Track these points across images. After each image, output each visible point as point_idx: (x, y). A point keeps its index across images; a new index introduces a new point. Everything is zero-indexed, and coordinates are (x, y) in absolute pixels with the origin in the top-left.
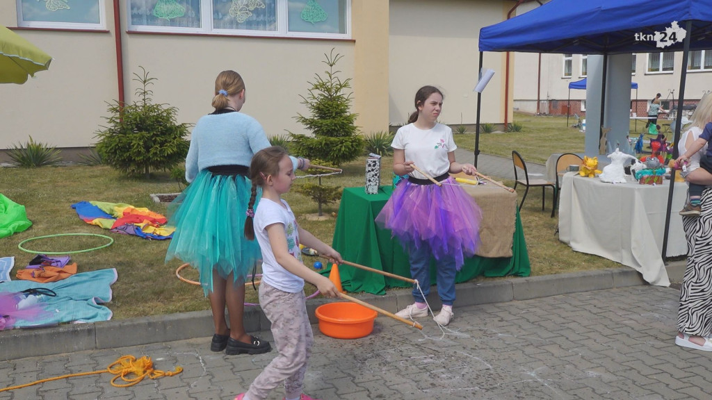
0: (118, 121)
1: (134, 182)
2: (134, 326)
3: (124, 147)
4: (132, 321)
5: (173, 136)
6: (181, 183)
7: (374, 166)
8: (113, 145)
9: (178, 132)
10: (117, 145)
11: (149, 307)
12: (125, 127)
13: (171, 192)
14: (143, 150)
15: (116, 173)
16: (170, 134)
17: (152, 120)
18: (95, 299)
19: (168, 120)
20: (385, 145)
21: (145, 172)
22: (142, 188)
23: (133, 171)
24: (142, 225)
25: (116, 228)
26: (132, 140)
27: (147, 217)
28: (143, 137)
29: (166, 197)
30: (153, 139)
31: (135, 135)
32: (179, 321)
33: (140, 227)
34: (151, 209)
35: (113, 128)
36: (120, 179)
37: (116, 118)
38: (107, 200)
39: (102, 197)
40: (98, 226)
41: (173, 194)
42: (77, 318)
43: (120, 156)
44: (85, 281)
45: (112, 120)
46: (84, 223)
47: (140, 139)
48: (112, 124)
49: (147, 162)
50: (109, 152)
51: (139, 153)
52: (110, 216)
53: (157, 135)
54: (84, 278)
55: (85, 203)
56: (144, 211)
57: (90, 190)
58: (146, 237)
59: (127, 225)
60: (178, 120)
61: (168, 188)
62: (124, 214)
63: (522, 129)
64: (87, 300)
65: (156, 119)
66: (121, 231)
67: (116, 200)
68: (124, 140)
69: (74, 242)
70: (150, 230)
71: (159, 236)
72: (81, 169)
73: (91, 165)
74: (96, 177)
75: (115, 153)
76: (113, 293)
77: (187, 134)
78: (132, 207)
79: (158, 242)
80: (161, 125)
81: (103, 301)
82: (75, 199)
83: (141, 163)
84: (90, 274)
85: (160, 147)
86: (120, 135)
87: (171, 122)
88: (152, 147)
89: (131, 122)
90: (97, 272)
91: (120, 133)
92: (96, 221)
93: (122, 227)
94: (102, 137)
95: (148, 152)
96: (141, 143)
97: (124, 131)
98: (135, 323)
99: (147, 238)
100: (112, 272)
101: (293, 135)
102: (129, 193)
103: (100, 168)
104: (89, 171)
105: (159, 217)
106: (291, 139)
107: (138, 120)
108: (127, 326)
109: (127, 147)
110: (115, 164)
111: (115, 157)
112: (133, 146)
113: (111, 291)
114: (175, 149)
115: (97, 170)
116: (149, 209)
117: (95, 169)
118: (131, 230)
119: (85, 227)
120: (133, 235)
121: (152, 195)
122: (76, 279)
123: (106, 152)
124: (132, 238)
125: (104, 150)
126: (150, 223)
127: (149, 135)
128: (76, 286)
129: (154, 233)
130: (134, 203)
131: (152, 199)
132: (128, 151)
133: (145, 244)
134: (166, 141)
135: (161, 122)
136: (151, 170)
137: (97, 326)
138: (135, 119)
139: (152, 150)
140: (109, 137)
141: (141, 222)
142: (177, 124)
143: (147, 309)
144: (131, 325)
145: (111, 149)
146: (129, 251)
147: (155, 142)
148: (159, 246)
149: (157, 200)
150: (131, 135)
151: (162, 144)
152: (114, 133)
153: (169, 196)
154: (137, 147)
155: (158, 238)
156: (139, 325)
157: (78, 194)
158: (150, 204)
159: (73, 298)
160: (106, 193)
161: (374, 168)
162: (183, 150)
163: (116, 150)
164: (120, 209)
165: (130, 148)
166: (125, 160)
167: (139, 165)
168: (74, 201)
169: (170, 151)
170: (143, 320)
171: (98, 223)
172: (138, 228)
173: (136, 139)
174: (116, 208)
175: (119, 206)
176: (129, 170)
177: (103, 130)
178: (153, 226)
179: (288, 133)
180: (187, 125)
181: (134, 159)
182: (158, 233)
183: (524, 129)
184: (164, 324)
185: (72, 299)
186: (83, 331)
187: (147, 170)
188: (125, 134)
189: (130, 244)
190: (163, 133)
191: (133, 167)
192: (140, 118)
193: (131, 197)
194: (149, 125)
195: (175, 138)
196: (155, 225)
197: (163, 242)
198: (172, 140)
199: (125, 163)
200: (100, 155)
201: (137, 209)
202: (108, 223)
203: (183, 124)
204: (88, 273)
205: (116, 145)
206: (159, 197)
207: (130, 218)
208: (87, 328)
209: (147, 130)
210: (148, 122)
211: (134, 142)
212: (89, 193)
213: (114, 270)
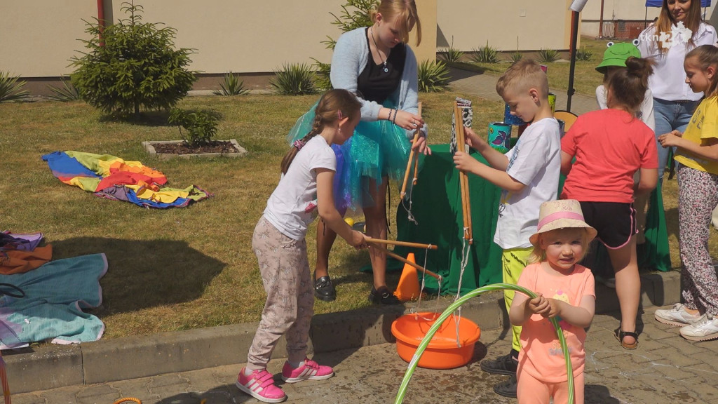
0: (98, 45)
1: (120, 125)
2: (137, 350)
3: (107, 80)
4: (134, 342)
5: (170, 66)
6: (181, 127)
7: (466, 116)
8: (93, 77)
9: (177, 62)
10: (99, 76)
11: (155, 315)
12: (108, 53)
13: (168, 138)
14: (131, 83)
15: (98, 113)
16: (165, 63)
17: (143, 44)
18: (80, 303)
19: (163, 45)
20: (432, 77)
21: (134, 112)
22: (132, 131)
23: (119, 110)
24: (136, 188)
25: (102, 191)
26: (118, 70)
27: (141, 175)
28: (132, 66)
29: (162, 145)
30: (145, 69)
31: (121, 64)
32: (201, 342)
33: (133, 190)
34: (146, 163)
35: (93, 54)
36: (104, 119)
37: (97, 41)
38: (87, 149)
39: (80, 145)
40: (78, 187)
41: (172, 142)
42: (55, 335)
43: (102, 91)
44: (64, 273)
45: (91, 44)
46: (58, 183)
47: (128, 69)
48: (92, 49)
49: (138, 99)
50: (88, 86)
51: (127, 88)
52: (93, 173)
53: (151, 65)
54: (63, 268)
55: (60, 153)
56: (136, 166)
57: (65, 135)
58: (141, 204)
59: (116, 187)
60: (176, 44)
61: (164, 133)
62: (111, 170)
63: (591, 58)
64: (67, 304)
65: (148, 44)
66: (108, 196)
67: (98, 149)
68: (107, 70)
69: (46, 211)
70: (148, 194)
71: (160, 203)
72: (52, 106)
73: (65, 101)
74: (72, 116)
75: (96, 87)
76: (103, 290)
77: (188, 63)
78: (121, 160)
79: (159, 212)
80: (154, 51)
81: (90, 306)
82: (47, 147)
83: (130, 100)
84: (71, 262)
85: (153, 79)
86: (102, 63)
87: (168, 48)
88: (143, 79)
89: (115, 46)
90: (80, 259)
91: (101, 61)
92: (75, 181)
93: (110, 189)
94: (79, 66)
95: (138, 85)
96: (130, 75)
97: (106, 59)
98: (139, 345)
99: (143, 206)
100: (100, 258)
101: (321, 65)
102: (115, 140)
103: (76, 104)
104: (62, 109)
105: (156, 175)
106: (314, 69)
107: (125, 44)
108: (128, 350)
109: (110, 80)
110: (96, 102)
111: (96, 92)
112: (119, 78)
113: (100, 288)
114: (173, 83)
115: (73, 107)
116: (143, 163)
117: (70, 105)
118: (121, 194)
119: (61, 188)
120: (124, 201)
121: (145, 143)
122: (51, 269)
123: (84, 86)
124: (123, 206)
125: (82, 82)
126: (147, 185)
127: (139, 64)
128: (53, 280)
129: (152, 198)
130: (122, 155)
131: (144, 149)
132: (112, 85)
133: (141, 215)
134: (161, 72)
135: (154, 46)
136: (142, 108)
137: (85, 351)
138: (122, 43)
139: (144, 84)
140: (88, 66)
141: (134, 182)
142: (175, 50)
143: (153, 319)
144: (134, 349)
145: (91, 82)
146: (121, 224)
147: (147, 73)
148: (161, 218)
149: (152, 150)
150: (116, 64)
151: (156, 76)
152: (93, 60)
153: (167, 145)
154: (124, 80)
155: (158, 206)
156: (144, 348)
157: (50, 140)
158: (142, 156)
159: (48, 300)
160: (85, 140)
161: (465, 119)
162: (183, 85)
163: (97, 83)
164: (107, 165)
165: (115, 80)
166: (108, 96)
167: (126, 102)
168: (45, 151)
169: (166, 86)
170: (149, 342)
171: (78, 184)
172: (130, 191)
173: (123, 69)
174: (100, 162)
175: (105, 159)
176: (114, 109)
177: (80, 56)
178: (151, 189)
179: (315, 62)
180: (188, 51)
181: (121, 95)
182: (157, 198)
183: (595, 58)
184: (180, 347)
185: (46, 302)
186: (64, 358)
187: (137, 110)
188: (108, 62)
189: (121, 214)
190: (157, 62)
191: (118, 105)
192: (128, 42)
193: (118, 144)
194: (139, 50)
195: (172, 68)
196: (153, 187)
197: (164, 211)
198: (169, 71)
199: (108, 100)
200: (76, 89)
201: (127, 162)
202: (90, 184)
203: (182, 50)
204: (68, 260)
205: (97, 77)
206: (154, 145)
207: (119, 177)
208: (69, 353)
209: (135, 57)
210: (138, 46)
211: (120, 73)
212: (65, 138)
213: (103, 255)
